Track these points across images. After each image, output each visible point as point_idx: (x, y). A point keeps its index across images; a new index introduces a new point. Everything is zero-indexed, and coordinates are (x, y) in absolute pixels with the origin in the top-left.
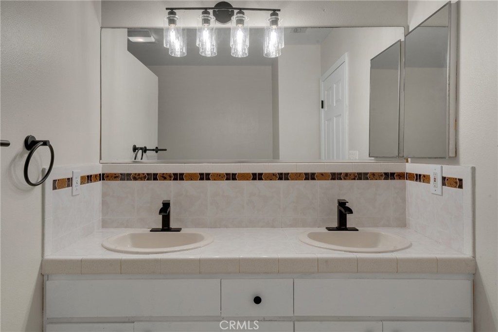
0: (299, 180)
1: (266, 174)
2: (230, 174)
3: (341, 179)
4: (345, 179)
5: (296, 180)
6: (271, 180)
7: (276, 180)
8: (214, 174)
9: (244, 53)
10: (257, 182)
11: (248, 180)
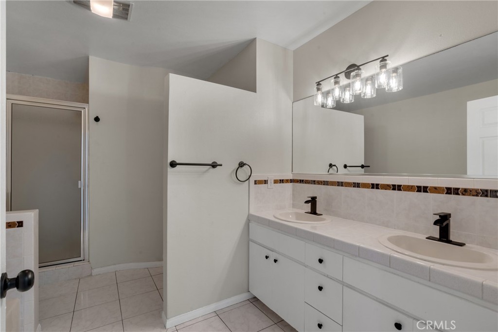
0: (411, 191)
1: (381, 184)
2: (356, 183)
3: (459, 194)
4: (463, 194)
5: (408, 191)
6: (386, 189)
7: (390, 190)
8: (346, 183)
9: (372, 95)
10: (375, 190)
11: (368, 188)
